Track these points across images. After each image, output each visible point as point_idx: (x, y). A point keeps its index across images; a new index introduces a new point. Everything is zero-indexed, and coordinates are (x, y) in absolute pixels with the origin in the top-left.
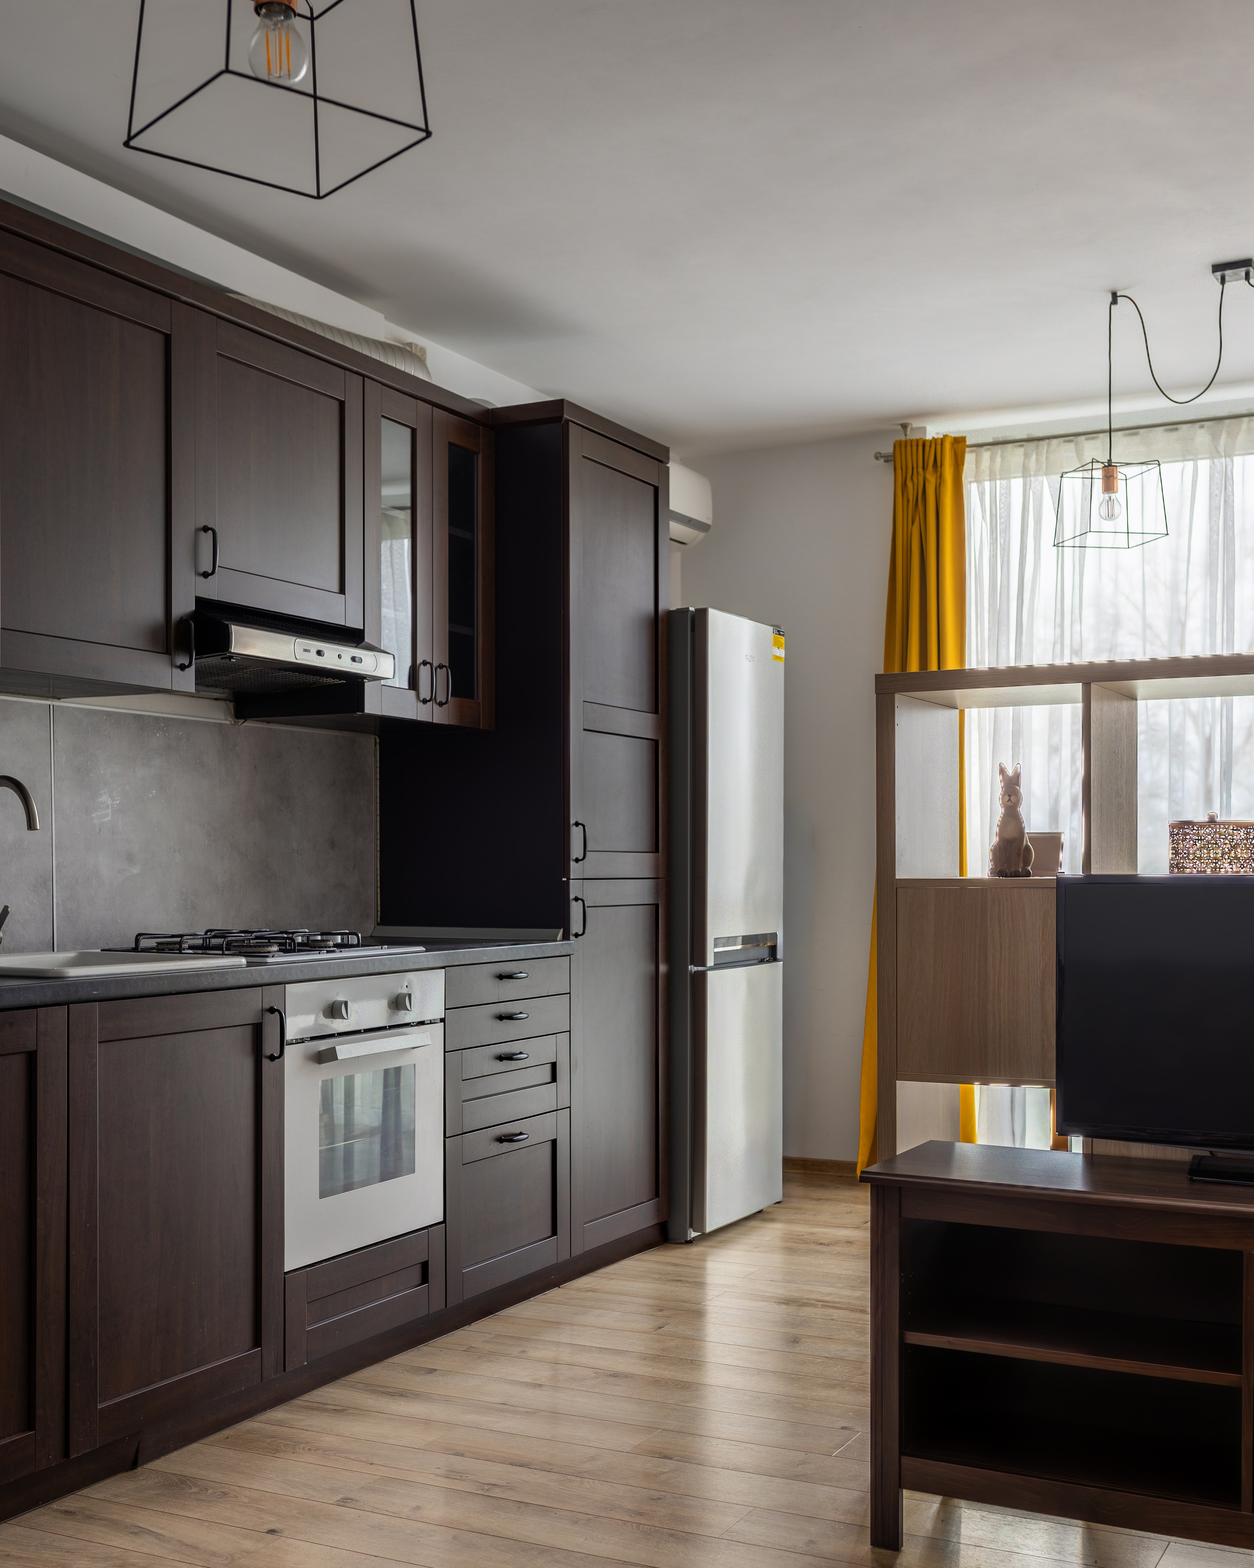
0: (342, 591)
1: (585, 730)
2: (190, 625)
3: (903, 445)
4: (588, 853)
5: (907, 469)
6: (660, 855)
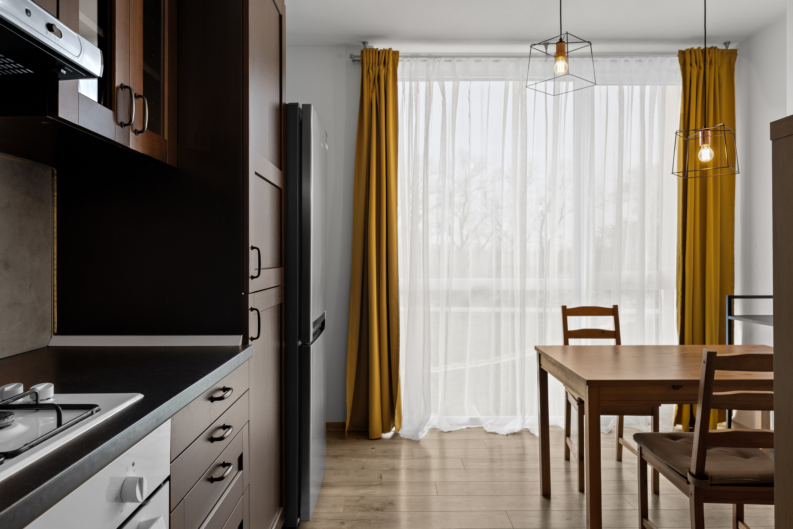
1: (255, 173)
3: (367, 52)
4: (261, 271)
5: (369, 64)
6: (282, 269)
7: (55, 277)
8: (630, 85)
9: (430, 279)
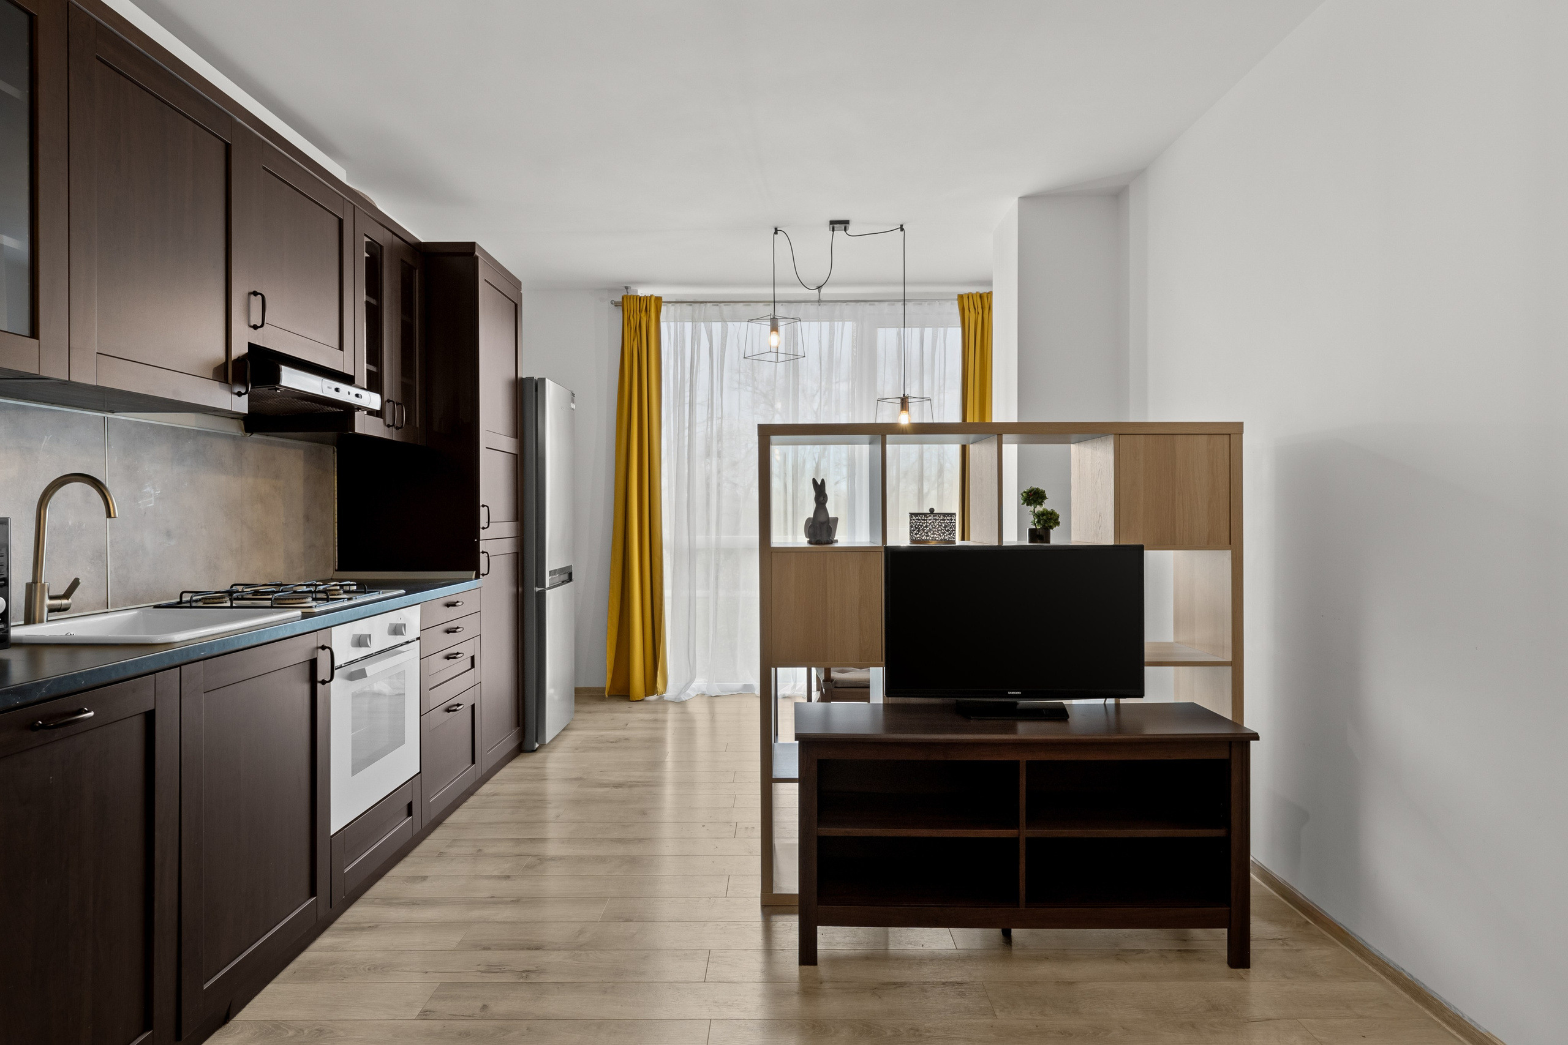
0: (341, 348)
1: (487, 448)
2: (247, 363)
3: (629, 298)
4: (490, 524)
5: (630, 311)
6: (519, 523)
7: (336, 528)
8: (909, 327)
9: (697, 537)
